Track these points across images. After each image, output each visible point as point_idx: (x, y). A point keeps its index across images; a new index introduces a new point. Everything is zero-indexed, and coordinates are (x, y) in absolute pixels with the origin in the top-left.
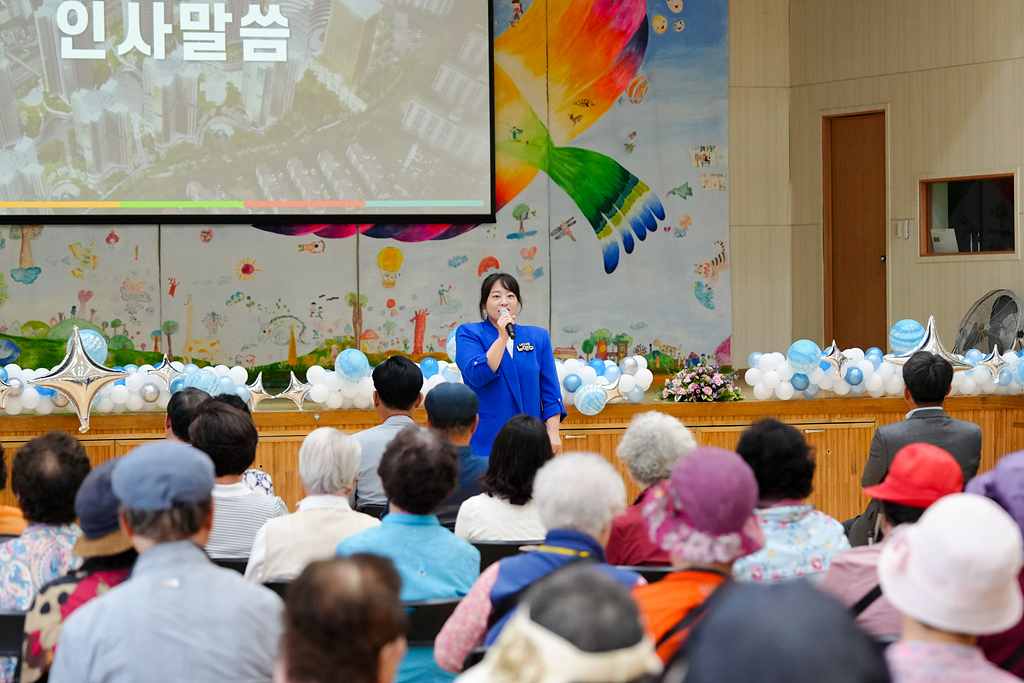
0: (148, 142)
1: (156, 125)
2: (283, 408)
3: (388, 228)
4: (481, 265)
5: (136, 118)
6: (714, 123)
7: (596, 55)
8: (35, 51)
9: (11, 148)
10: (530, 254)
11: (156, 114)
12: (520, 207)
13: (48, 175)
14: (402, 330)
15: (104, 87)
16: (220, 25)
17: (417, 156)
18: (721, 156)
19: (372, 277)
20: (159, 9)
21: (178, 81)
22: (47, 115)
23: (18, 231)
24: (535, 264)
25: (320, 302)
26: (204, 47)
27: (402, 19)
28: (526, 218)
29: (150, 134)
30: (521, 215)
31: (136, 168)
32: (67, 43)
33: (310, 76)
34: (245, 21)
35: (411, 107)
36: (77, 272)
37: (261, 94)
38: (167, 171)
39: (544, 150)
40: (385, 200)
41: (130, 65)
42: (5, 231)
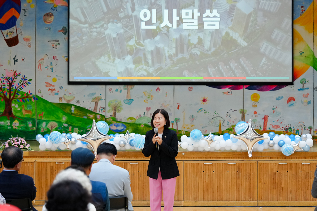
0: (170, 57)
1: (173, 51)
3: (255, 86)
4: (288, 100)
5: (166, 49)
8: (132, 26)
9: (124, 59)
10: (306, 96)
11: (173, 47)
12: (303, 79)
13: (136, 68)
14: (259, 122)
15: (156, 38)
16: (196, 17)
17: (265, 61)
19: (249, 104)
20: (175, 11)
21: (181, 36)
22: (136, 48)
23: (126, 87)
24: (308, 99)
25: (230, 112)
26: (190, 24)
27: (260, 14)
28: (305, 83)
29: (171, 54)
30: (303, 82)
31: (166, 66)
32: (143, 24)
33: (227, 34)
34: (205, 15)
35: (263, 44)
36: (146, 101)
37: (210, 40)
38: (176, 67)
39: (312, 59)
40: (254, 77)
41: (164, 31)
42: (122, 87)
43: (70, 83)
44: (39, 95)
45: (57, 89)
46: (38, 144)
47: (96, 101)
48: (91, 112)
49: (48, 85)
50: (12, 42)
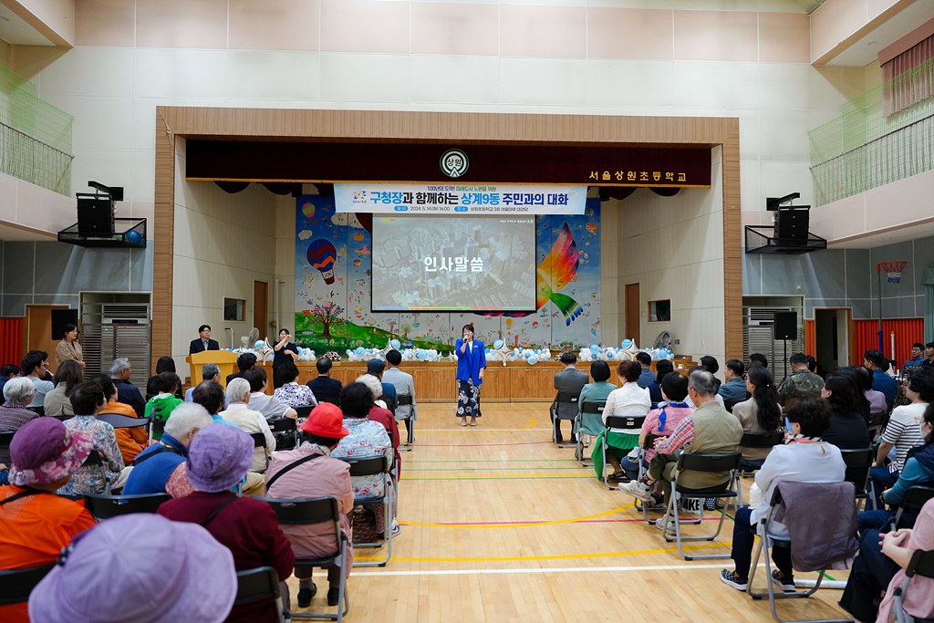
0: (447, 292)
1: (449, 288)
2: (446, 361)
4: (534, 323)
5: (444, 286)
6: (597, 287)
7: (565, 270)
8: (419, 270)
9: (413, 294)
10: (546, 321)
11: (449, 285)
13: (422, 300)
14: (511, 340)
15: (436, 279)
16: (465, 263)
17: (516, 295)
18: (598, 295)
19: (504, 327)
20: (450, 259)
21: (455, 277)
22: (422, 285)
23: (414, 314)
24: (547, 323)
25: (490, 333)
26: (461, 268)
27: (513, 260)
29: (447, 290)
30: (544, 311)
31: (444, 299)
32: (427, 268)
33: (488, 275)
34: (472, 262)
35: (515, 283)
36: (429, 325)
37: (476, 280)
38: (451, 299)
39: (550, 294)
40: (508, 307)
41: (442, 273)
42: (411, 314)
43: (372, 311)
44: (350, 320)
45: (363, 316)
46: (348, 357)
47: (392, 325)
48: (388, 333)
49: (356, 312)
50: (330, 281)
